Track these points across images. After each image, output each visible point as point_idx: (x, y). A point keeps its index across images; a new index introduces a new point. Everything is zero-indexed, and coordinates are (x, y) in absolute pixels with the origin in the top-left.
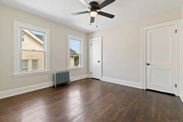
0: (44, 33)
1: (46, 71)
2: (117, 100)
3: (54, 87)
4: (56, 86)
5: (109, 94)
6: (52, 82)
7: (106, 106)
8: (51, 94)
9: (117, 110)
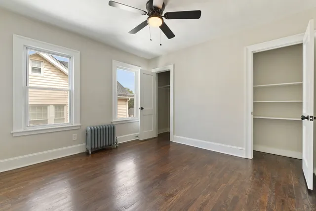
0: (70, 58)
1: (74, 125)
2: (198, 180)
3: (87, 153)
4: (90, 153)
5: (185, 168)
6: (84, 144)
7: (177, 191)
8: (81, 166)
9: (196, 199)
